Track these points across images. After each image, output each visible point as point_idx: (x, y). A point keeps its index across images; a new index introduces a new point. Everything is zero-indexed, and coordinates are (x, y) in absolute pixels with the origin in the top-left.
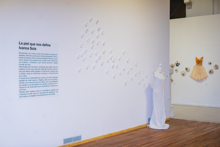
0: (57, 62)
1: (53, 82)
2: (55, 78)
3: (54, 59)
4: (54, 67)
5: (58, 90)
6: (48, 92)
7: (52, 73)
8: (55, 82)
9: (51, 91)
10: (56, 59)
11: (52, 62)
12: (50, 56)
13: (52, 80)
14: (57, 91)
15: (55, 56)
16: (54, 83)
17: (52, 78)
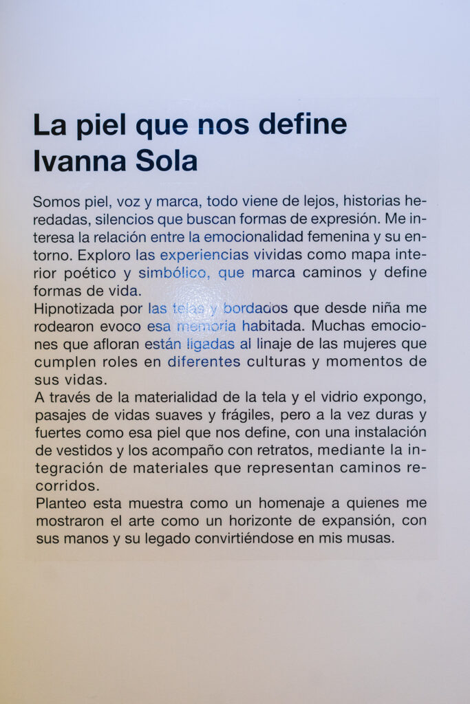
0: (413, 264)
1: (370, 433)
2: (401, 406)
3: (389, 238)
4: (382, 308)
5: (422, 503)
6: (319, 514)
7: (366, 362)
8: (397, 433)
9: (344, 512)
10: (408, 237)
11: (365, 265)
12: (345, 219)
13: (358, 415)
14: (417, 512)
15: (391, 210)
16: (386, 442)
17: (361, 406)
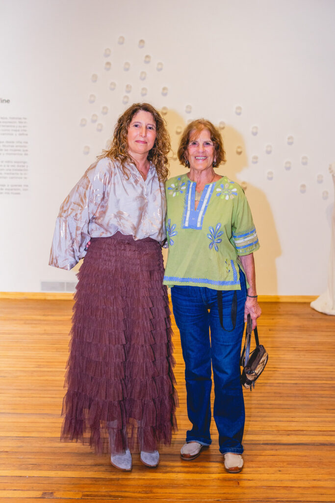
0: (25, 133)
1: (16, 170)
2: (22, 164)
3: (20, 127)
4: (18, 142)
5: (27, 186)
6: (4, 188)
7: (15, 154)
8: (21, 170)
9: (10, 187)
10: (24, 127)
11: (14, 133)
12: (10, 122)
13: (13, 166)
14: (26, 188)
15: (20, 120)
16: (19, 172)
17: (13, 164)
